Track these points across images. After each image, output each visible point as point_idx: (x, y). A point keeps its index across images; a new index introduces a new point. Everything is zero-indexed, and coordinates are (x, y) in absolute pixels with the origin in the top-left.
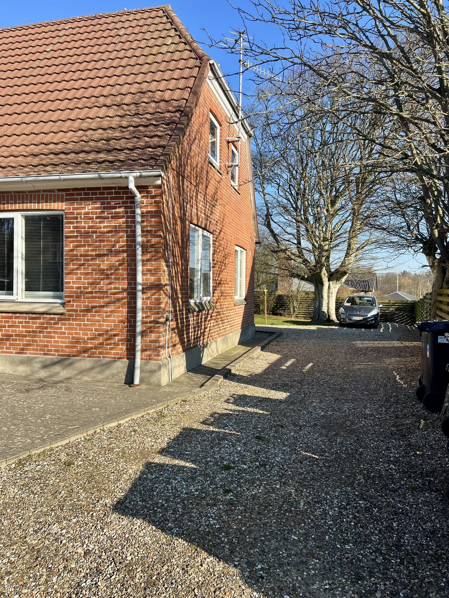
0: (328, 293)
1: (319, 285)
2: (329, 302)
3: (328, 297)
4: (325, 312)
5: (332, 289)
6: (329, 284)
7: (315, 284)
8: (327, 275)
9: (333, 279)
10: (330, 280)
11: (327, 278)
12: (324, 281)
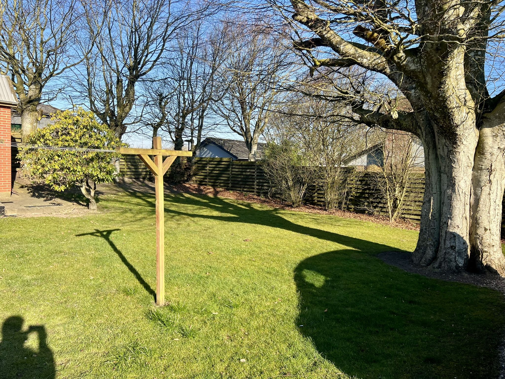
0: (477, 168)
1: (441, 141)
2: (477, 201)
3: (476, 182)
4: (462, 236)
5: (492, 154)
6: (480, 137)
7: (429, 138)
8: (471, 104)
9: (496, 117)
10: (482, 122)
11: (472, 117)
12: (461, 126)
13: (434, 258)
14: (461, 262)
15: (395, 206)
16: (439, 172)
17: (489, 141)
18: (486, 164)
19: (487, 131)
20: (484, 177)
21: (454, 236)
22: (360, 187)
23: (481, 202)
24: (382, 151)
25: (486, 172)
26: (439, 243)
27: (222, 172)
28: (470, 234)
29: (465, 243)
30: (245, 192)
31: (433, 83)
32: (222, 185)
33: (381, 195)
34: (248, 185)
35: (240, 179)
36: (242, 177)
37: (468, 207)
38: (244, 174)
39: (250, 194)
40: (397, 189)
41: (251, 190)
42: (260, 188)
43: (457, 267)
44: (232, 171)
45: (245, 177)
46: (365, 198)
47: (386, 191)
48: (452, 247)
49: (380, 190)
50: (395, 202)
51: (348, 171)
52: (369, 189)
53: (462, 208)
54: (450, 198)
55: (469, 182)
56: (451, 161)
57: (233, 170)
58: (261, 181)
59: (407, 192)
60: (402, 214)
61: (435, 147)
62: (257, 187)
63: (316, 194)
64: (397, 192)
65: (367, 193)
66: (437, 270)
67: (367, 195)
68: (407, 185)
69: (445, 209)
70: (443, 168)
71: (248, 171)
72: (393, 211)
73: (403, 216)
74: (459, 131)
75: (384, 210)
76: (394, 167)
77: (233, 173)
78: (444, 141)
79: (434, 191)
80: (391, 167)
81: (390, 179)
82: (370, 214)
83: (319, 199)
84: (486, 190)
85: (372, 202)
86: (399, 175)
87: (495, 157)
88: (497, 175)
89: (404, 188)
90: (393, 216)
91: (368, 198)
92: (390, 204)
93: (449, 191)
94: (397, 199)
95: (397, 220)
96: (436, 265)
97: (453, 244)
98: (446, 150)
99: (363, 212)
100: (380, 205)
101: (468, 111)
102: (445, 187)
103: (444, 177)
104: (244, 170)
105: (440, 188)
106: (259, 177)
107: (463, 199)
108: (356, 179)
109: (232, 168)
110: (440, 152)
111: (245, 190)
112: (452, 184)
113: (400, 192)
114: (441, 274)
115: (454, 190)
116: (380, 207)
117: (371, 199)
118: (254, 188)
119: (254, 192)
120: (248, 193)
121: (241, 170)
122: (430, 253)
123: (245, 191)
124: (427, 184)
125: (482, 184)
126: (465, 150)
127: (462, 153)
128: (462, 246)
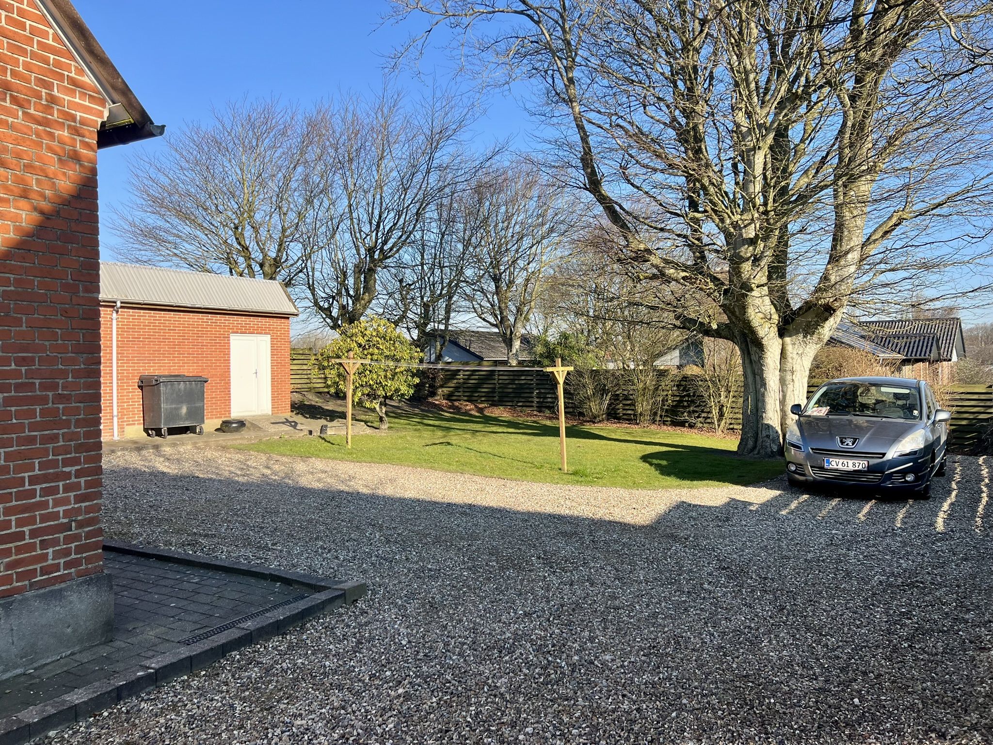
0: (782, 370)
3: (783, 382)
4: (774, 426)
5: (792, 358)
6: (783, 345)
7: (743, 346)
8: (775, 317)
9: (794, 329)
10: (784, 333)
11: (775, 329)
12: (766, 338)
13: (755, 447)
14: (775, 448)
15: (721, 415)
16: (754, 374)
17: (789, 348)
18: (788, 366)
19: (788, 340)
20: (789, 377)
21: (769, 426)
22: (676, 393)
23: (787, 398)
24: (702, 350)
25: (789, 373)
26: (757, 435)
27: (484, 382)
28: (781, 425)
29: (777, 432)
30: (520, 408)
31: (740, 312)
32: (483, 399)
33: (704, 402)
34: (523, 397)
35: (510, 390)
36: (514, 386)
37: (778, 402)
38: (517, 382)
39: (528, 410)
40: (722, 393)
41: (528, 404)
42: (541, 400)
43: (772, 452)
44: (499, 379)
45: (518, 386)
46: (684, 407)
47: (709, 396)
48: (767, 436)
49: (702, 396)
50: (721, 409)
51: (662, 374)
52: (688, 395)
53: (773, 402)
54: (763, 395)
55: (777, 382)
56: (762, 365)
57: (500, 377)
58: (543, 391)
59: (734, 397)
60: (731, 424)
61: (749, 354)
62: (538, 400)
63: (621, 405)
64: (722, 398)
65: (686, 401)
66: (756, 456)
67: (685, 404)
68: (733, 389)
69: (760, 404)
70: (756, 371)
71: (523, 378)
72: (719, 420)
73: (731, 426)
74: (764, 342)
75: (709, 421)
76: (716, 367)
77: (500, 381)
78: (755, 349)
79: (751, 390)
80: (714, 368)
81: (713, 382)
82: (691, 426)
83: (624, 412)
84: (790, 387)
85: (694, 412)
86: (724, 377)
87: (795, 360)
88: (798, 375)
89: (730, 392)
90: (719, 425)
91: (689, 406)
92: (715, 412)
93: (762, 390)
94: (723, 406)
95: (725, 432)
96: (756, 452)
97: (767, 433)
98: (757, 356)
99: (682, 424)
100: (703, 415)
101: (770, 326)
102: (759, 386)
103: (758, 378)
104: (516, 378)
105: (756, 388)
106: (540, 386)
107: (773, 395)
108: (672, 384)
109: (499, 375)
110: (753, 357)
111: (520, 404)
112: (764, 384)
113: (726, 397)
114: (760, 458)
115: (766, 389)
116: (704, 417)
117: (692, 408)
118: (533, 402)
119: (533, 406)
120: (524, 408)
121: (512, 377)
122: (751, 443)
123: (520, 406)
124: (746, 385)
125: (787, 383)
126: (772, 355)
127: (769, 359)
128: (775, 435)
